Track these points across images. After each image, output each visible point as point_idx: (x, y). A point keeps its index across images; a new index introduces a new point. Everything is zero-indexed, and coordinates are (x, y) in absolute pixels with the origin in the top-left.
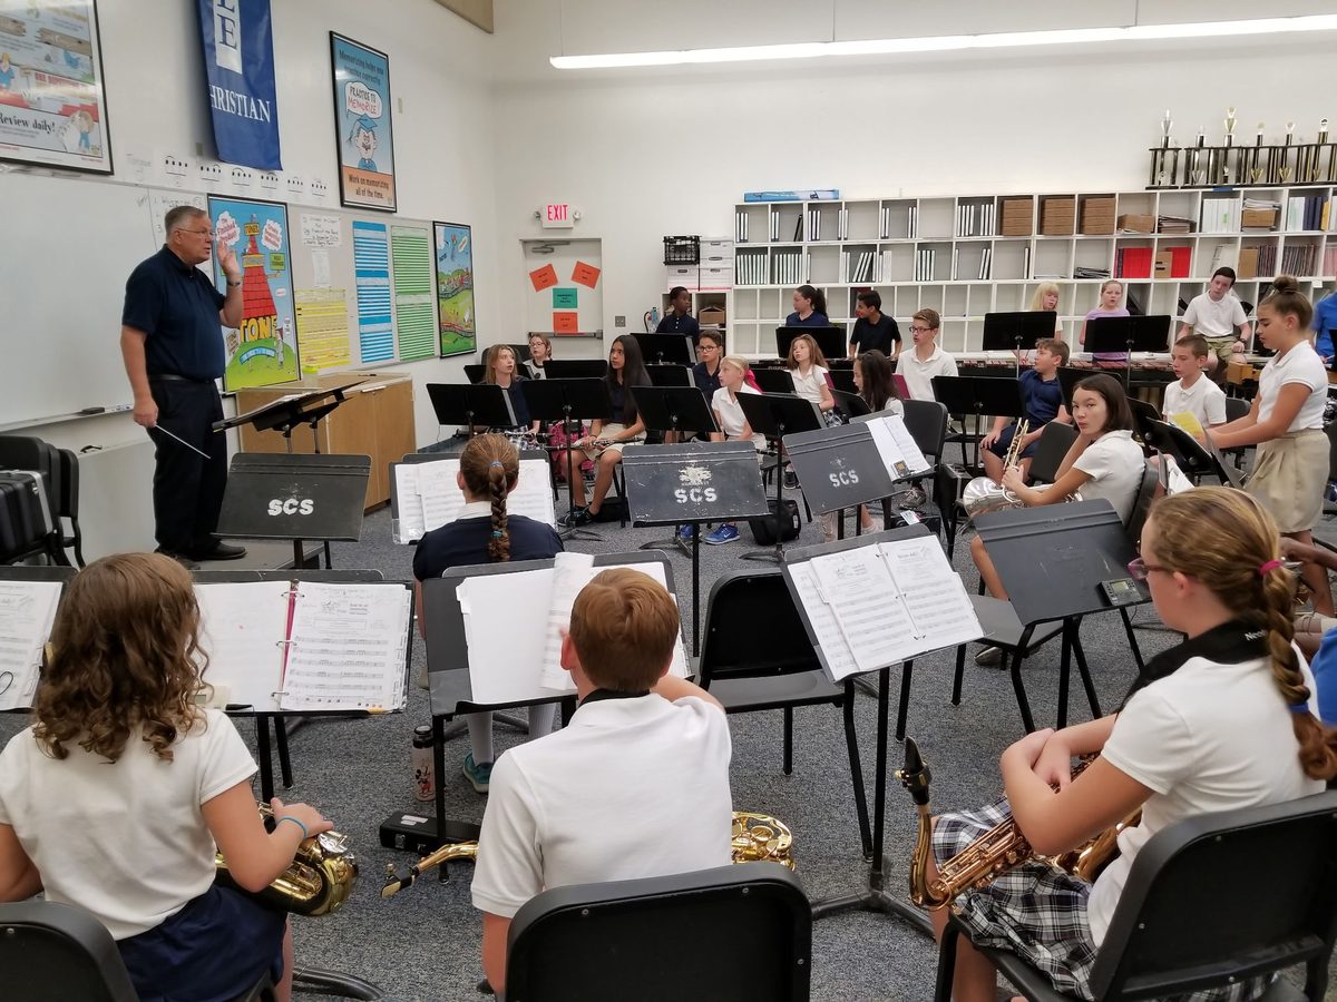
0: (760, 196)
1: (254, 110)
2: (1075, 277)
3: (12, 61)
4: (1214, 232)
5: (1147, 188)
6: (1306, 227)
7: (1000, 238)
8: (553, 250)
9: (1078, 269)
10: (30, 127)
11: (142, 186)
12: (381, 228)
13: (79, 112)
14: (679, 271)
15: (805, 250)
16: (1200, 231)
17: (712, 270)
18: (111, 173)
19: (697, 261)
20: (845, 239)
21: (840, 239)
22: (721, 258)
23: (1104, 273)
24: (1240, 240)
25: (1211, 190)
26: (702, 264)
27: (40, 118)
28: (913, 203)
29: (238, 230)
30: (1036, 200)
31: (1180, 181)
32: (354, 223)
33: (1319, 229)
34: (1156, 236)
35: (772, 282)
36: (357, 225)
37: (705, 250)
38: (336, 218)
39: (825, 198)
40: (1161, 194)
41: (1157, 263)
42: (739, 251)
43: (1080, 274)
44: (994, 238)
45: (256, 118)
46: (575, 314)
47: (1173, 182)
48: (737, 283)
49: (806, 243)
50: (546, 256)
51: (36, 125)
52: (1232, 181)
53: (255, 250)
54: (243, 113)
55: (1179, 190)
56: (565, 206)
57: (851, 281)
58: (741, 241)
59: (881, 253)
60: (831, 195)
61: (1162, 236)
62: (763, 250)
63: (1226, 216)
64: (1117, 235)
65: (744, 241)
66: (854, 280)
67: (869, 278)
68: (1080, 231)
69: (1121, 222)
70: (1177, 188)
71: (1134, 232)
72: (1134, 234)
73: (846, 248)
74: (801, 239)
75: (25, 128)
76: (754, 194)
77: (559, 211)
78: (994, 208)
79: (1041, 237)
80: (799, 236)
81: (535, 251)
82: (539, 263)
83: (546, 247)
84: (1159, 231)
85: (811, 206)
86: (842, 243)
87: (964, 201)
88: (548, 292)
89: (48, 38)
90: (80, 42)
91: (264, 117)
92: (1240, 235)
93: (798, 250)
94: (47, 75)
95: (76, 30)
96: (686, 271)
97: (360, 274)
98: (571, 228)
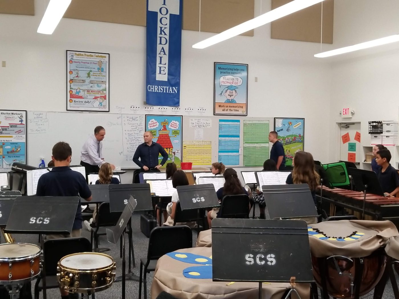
1: (171, 90)
3: (80, 89)
8: (349, 127)
10: (84, 103)
11: (119, 114)
12: (238, 121)
13: (100, 98)
14: (375, 137)
18: (109, 111)
19: (382, 132)
22: (390, 131)
26: (383, 134)
27: (86, 100)
29: (158, 124)
32: (220, 120)
36: (220, 121)
38: (210, 119)
45: (172, 92)
46: (355, 154)
50: (347, 129)
51: (85, 102)
53: (165, 129)
54: (166, 91)
56: (348, 109)
75: (82, 103)
77: (346, 111)
81: (343, 127)
82: (344, 132)
83: (347, 126)
88: (347, 144)
89: (92, 82)
90: (102, 82)
91: (175, 92)
94: (90, 91)
95: (101, 79)
96: (377, 137)
97: (220, 136)
98: (351, 118)
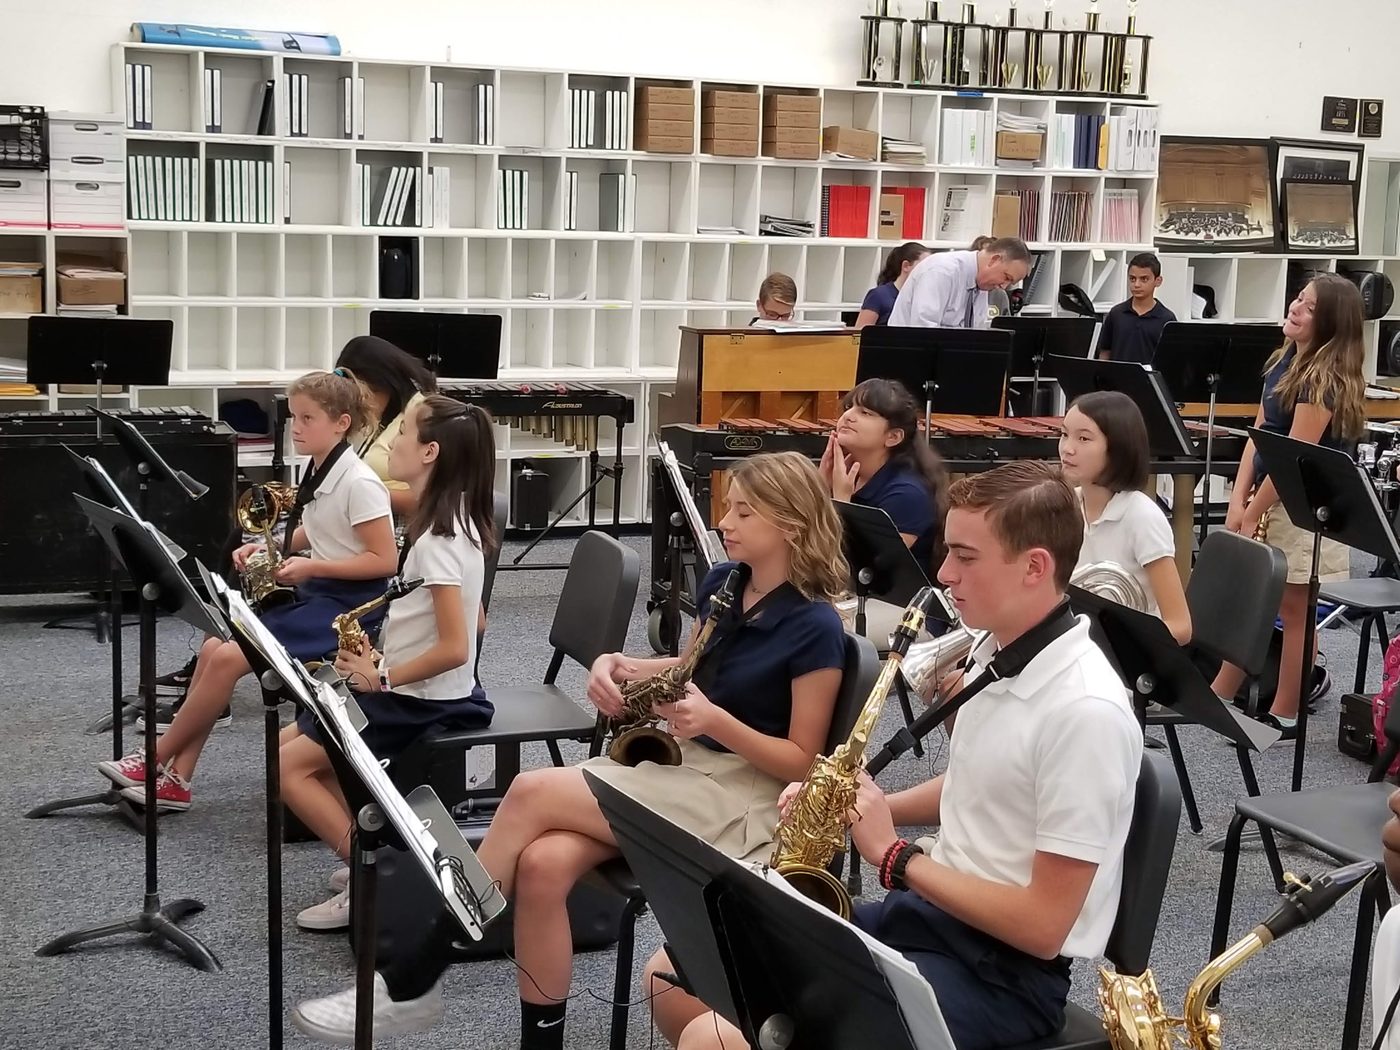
0: (176, 33)
2: (762, 232)
4: (958, 165)
5: (860, 84)
6: (1077, 164)
7: (641, 155)
9: (764, 220)
15: (279, 155)
16: (940, 160)
17: (80, 185)
19: (43, 164)
20: (361, 137)
21: (349, 136)
22: (100, 161)
23: (805, 227)
24: (994, 178)
25: (954, 94)
26: (56, 171)
28: (485, 76)
30: (697, 89)
31: (905, 76)
33: (1096, 166)
34: (880, 167)
35: (210, 216)
37: (62, 143)
39: (314, 51)
40: (885, 94)
41: (883, 213)
42: (135, 147)
43: (769, 228)
44: (629, 154)
47: (897, 77)
48: (130, 216)
49: (280, 139)
52: (974, 82)
55: (905, 91)
57: (374, 223)
58: (137, 125)
59: (431, 171)
60: (323, 45)
61: (889, 167)
62: (189, 149)
63: (973, 138)
64: (823, 162)
65: (144, 126)
66: (381, 221)
67: (409, 219)
68: (768, 148)
69: (830, 139)
70: (900, 86)
71: (851, 158)
72: (851, 163)
73: (363, 156)
74: (271, 132)
76: (161, 27)
78: (628, 98)
79: (707, 158)
80: (265, 126)
84: (883, 160)
85: (289, 63)
86: (354, 145)
87: (577, 81)
92: (996, 172)
93: (264, 153)
96: (17, 184)
